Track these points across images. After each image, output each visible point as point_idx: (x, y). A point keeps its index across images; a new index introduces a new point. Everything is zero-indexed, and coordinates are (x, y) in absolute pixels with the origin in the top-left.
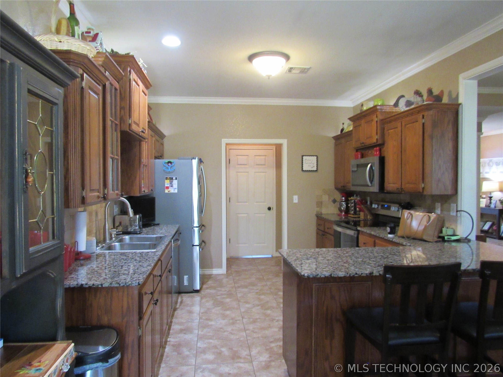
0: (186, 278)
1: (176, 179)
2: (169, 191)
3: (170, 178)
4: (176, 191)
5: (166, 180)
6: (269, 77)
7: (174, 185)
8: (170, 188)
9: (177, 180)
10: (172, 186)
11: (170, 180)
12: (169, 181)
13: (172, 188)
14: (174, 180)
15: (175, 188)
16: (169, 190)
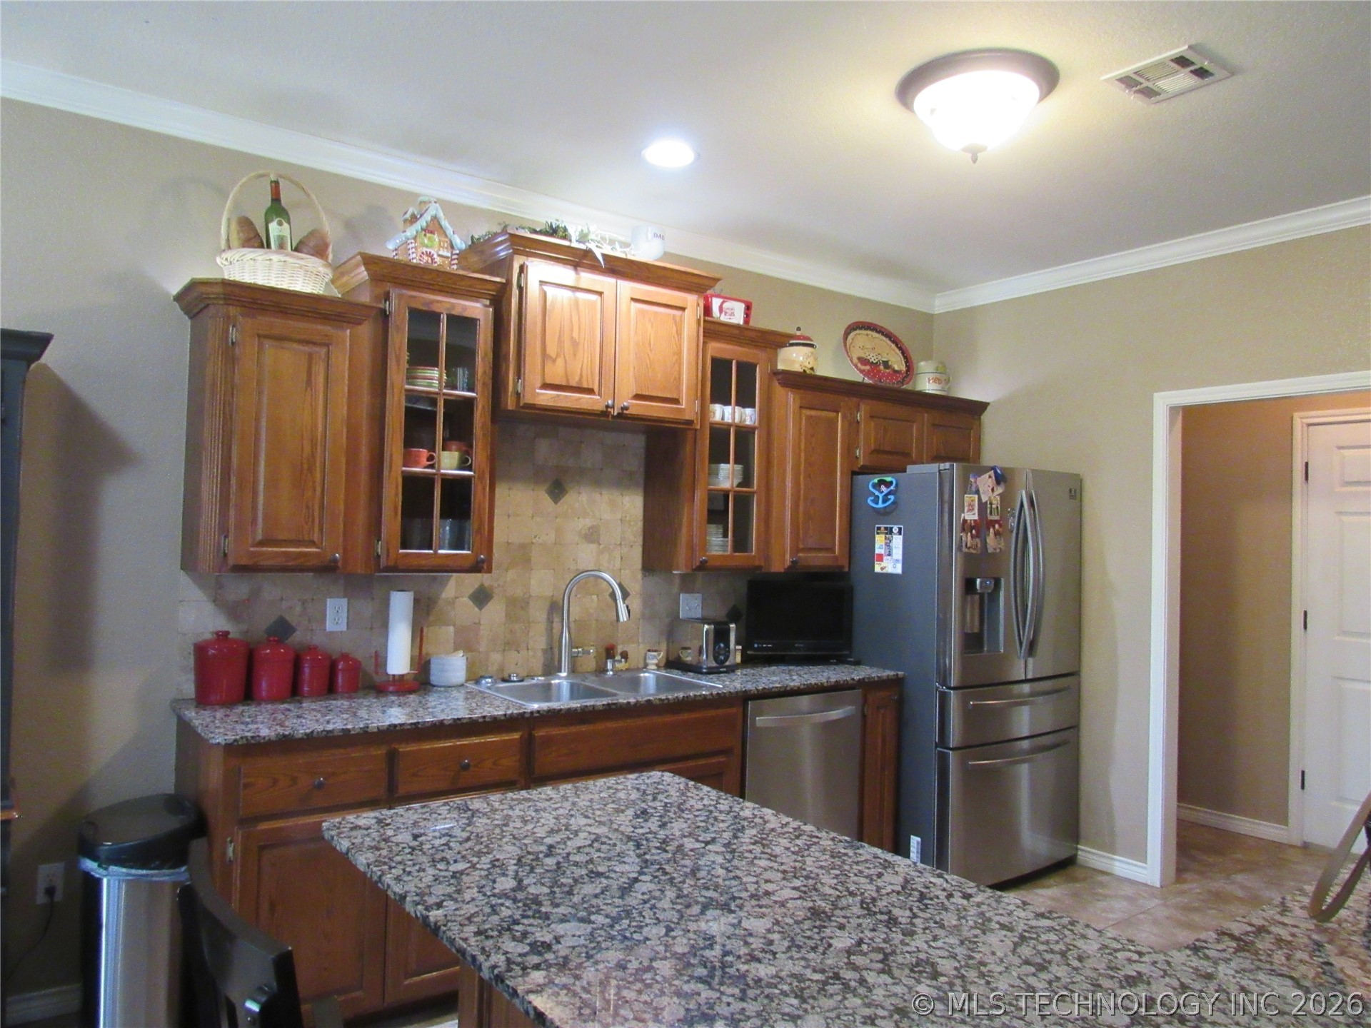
0: (916, 845)
1: (900, 533)
2: (882, 569)
3: (886, 528)
4: (898, 570)
5: (878, 533)
6: (974, 154)
7: (894, 551)
8: (885, 558)
9: (901, 537)
10: (889, 555)
11: (887, 534)
12: (883, 536)
13: (889, 557)
14: (894, 536)
15: (897, 561)
16: (883, 564)
